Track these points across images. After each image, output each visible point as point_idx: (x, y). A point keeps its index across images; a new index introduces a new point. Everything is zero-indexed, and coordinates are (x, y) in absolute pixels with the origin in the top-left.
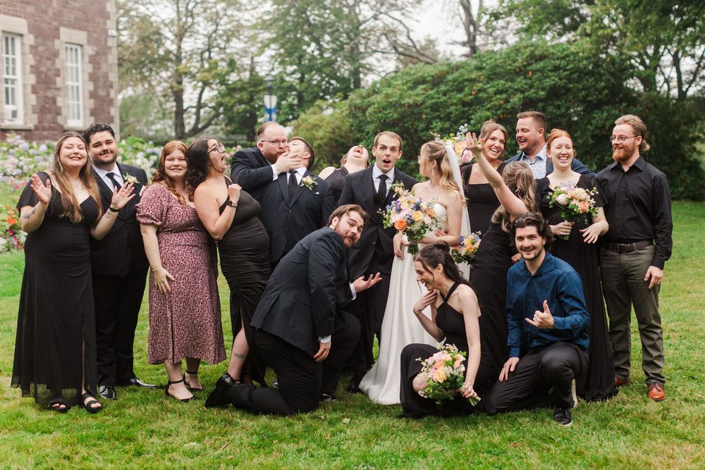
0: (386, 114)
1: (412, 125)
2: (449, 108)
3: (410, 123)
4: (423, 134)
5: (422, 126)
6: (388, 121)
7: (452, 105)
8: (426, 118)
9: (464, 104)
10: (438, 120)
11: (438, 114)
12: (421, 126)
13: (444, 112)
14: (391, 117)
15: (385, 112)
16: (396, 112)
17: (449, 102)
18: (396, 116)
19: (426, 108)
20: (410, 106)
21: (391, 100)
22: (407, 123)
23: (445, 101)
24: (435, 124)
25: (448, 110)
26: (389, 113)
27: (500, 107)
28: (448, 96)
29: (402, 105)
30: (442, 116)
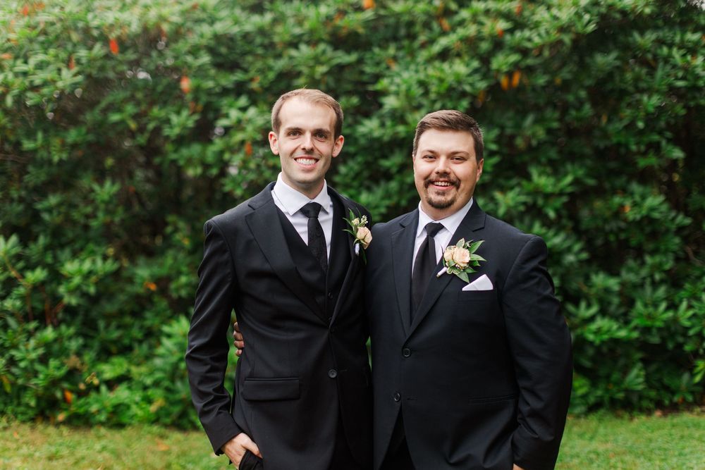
0: (25, 74)
1: (136, 117)
2: (278, 56)
3: (130, 109)
4: (185, 152)
5: (181, 121)
6: (32, 99)
7: (294, 44)
8: (197, 90)
9: (341, 41)
10: (243, 101)
11: (238, 76)
12: (175, 119)
13: (262, 71)
14: (45, 83)
15: (21, 67)
16: (68, 63)
17: (282, 34)
18: (68, 78)
19: (194, 51)
20: (123, 45)
21: (42, 18)
22: (119, 110)
23: (262, 31)
24: (234, 114)
25: (280, 64)
26: (41, 66)
27: (498, 44)
28: (268, 17)
29: (89, 38)
30: (255, 85)
